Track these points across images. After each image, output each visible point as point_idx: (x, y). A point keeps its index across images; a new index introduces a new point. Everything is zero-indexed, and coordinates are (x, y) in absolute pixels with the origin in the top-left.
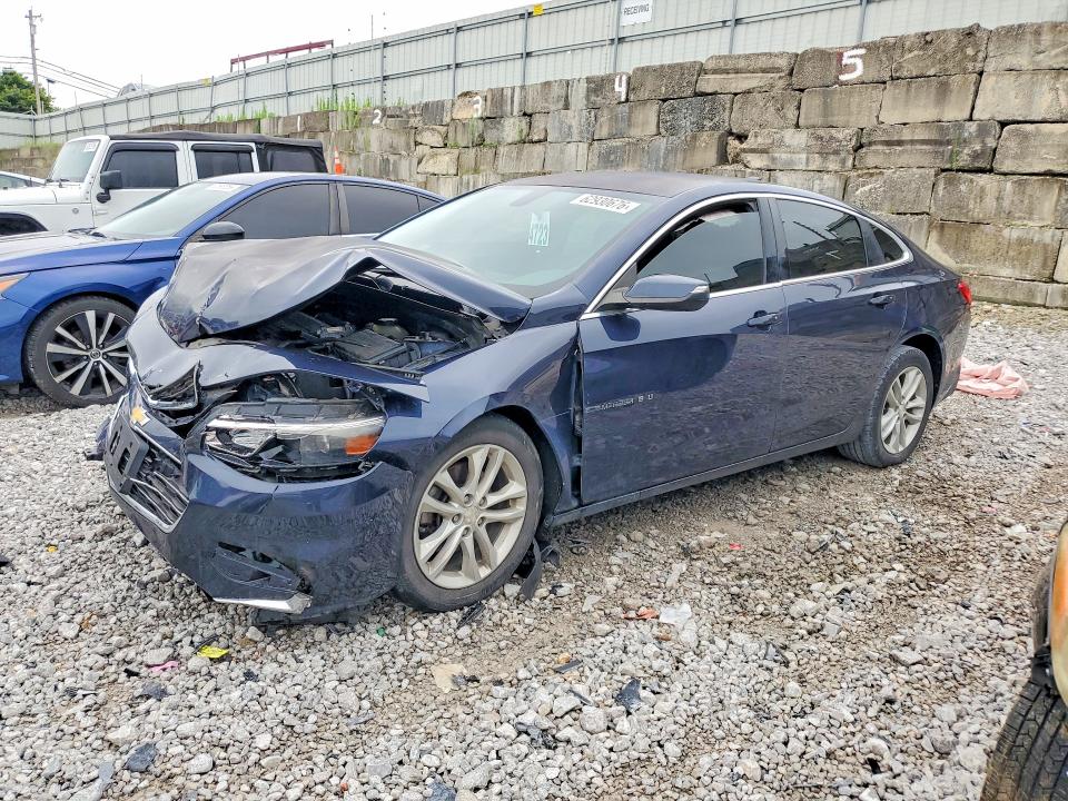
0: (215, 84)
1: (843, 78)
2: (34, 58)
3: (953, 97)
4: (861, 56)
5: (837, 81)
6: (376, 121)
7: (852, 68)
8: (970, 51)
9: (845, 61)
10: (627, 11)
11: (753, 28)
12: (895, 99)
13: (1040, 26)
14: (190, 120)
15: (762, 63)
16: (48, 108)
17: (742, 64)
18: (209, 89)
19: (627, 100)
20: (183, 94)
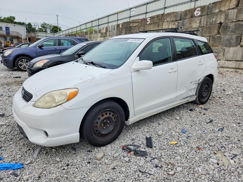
0: (77, 27)
1: (147, 23)
2: (58, 23)
3: (160, 26)
4: (149, 19)
5: (146, 24)
6: (93, 33)
7: (148, 21)
8: (163, 18)
9: (147, 20)
10: (132, 12)
11: (149, 14)
12: (153, 27)
13: (171, 13)
14: (73, 33)
15: (137, 21)
16: (60, 30)
17: (135, 21)
18: (76, 28)
19: (122, 28)
20: (73, 29)
